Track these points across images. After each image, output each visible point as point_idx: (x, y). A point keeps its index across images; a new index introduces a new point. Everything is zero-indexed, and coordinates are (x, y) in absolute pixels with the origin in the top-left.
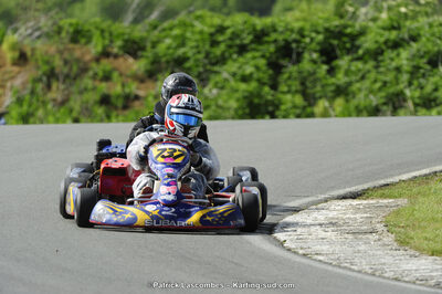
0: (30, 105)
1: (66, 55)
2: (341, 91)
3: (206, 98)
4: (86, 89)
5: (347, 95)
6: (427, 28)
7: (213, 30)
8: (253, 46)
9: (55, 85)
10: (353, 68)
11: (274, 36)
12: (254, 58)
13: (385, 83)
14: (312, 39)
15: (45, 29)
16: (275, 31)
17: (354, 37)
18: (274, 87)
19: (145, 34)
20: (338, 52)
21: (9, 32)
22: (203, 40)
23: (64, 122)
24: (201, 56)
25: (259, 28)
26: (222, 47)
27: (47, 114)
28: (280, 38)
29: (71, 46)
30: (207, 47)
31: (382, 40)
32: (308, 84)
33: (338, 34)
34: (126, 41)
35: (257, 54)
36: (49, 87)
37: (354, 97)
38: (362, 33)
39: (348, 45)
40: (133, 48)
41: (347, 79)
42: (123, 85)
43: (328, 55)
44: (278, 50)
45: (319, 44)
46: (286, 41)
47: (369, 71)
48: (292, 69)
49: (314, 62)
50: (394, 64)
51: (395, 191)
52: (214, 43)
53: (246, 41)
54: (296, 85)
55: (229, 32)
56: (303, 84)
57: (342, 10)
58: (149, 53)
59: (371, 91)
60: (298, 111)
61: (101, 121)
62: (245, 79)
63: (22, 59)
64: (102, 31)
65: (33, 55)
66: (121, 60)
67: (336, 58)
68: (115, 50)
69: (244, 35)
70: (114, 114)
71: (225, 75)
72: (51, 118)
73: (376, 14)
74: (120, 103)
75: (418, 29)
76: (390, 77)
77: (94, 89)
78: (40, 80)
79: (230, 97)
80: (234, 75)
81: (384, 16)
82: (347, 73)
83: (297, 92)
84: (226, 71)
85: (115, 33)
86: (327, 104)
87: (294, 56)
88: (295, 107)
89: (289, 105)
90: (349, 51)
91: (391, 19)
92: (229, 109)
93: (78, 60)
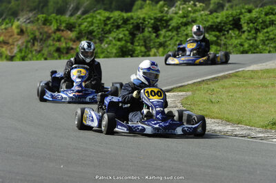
0: (25, 52)
1: (41, 31)
2: (162, 45)
3: (102, 48)
4: (50, 45)
5: (164, 46)
6: (200, 17)
7: (105, 19)
8: (123, 25)
9: (36, 44)
10: (167, 35)
11: (132, 21)
12: (123, 31)
13: (181, 41)
14: (149, 22)
15: (32, 19)
16: (132, 19)
17: (167, 21)
18: (132, 43)
19: (75, 21)
20: (160, 28)
21: (16, 21)
22: (101, 23)
23: (41, 60)
24: (100, 30)
25: (125, 18)
26: (109, 26)
27: (33, 56)
28: (135, 22)
29: (43, 26)
30: (103, 26)
31: (180, 22)
32: (147, 42)
33: (161, 20)
34: (67, 24)
35: (125, 29)
36: (33, 44)
37: (167, 47)
38: (171, 19)
39: (165, 25)
40: (70, 27)
41: (164, 40)
42: (66, 43)
43: (156, 29)
44: (134, 27)
45: (152, 24)
46: (137, 23)
47: (174, 36)
48: (140, 35)
49: (150, 32)
50: (185, 33)
51: (186, 88)
52: (106, 25)
53: (120, 24)
54: (142, 42)
55: (112, 19)
56: (145, 42)
57: (162, 9)
58: (77, 29)
59: (175, 45)
60: (143, 54)
61: (57, 59)
62: (119, 40)
63: (22, 32)
64: (57, 20)
65: (26, 30)
66: (65, 32)
67: (159, 30)
68: (62, 28)
69: (119, 21)
70: (62, 56)
71: (110, 38)
72: (34, 58)
73: (177, 11)
74: (65, 51)
75: (196, 17)
76: (183, 39)
77: (53, 45)
78: (29, 41)
79: (113, 48)
80: (115, 38)
81: (181, 12)
82: (164, 37)
83: (142, 45)
84: (111, 37)
85: (62, 20)
86: (156, 51)
87: (141, 30)
88: (141, 52)
89: (139, 51)
90: (165, 27)
91: (183, 13)
92: (112, 53)
93: (46, 32)
